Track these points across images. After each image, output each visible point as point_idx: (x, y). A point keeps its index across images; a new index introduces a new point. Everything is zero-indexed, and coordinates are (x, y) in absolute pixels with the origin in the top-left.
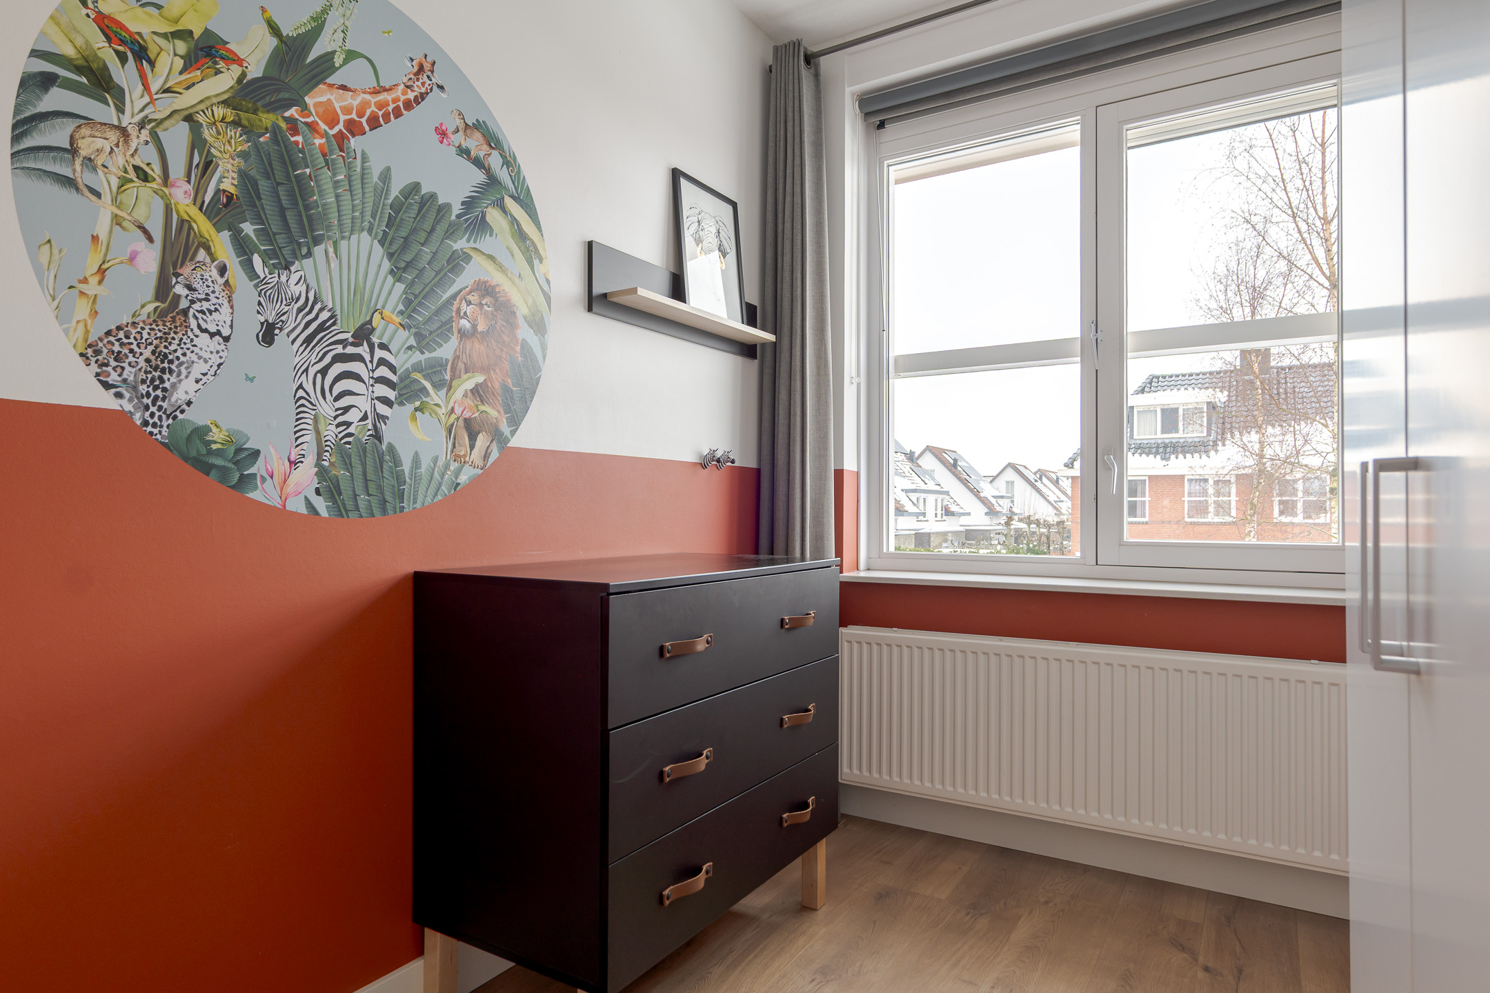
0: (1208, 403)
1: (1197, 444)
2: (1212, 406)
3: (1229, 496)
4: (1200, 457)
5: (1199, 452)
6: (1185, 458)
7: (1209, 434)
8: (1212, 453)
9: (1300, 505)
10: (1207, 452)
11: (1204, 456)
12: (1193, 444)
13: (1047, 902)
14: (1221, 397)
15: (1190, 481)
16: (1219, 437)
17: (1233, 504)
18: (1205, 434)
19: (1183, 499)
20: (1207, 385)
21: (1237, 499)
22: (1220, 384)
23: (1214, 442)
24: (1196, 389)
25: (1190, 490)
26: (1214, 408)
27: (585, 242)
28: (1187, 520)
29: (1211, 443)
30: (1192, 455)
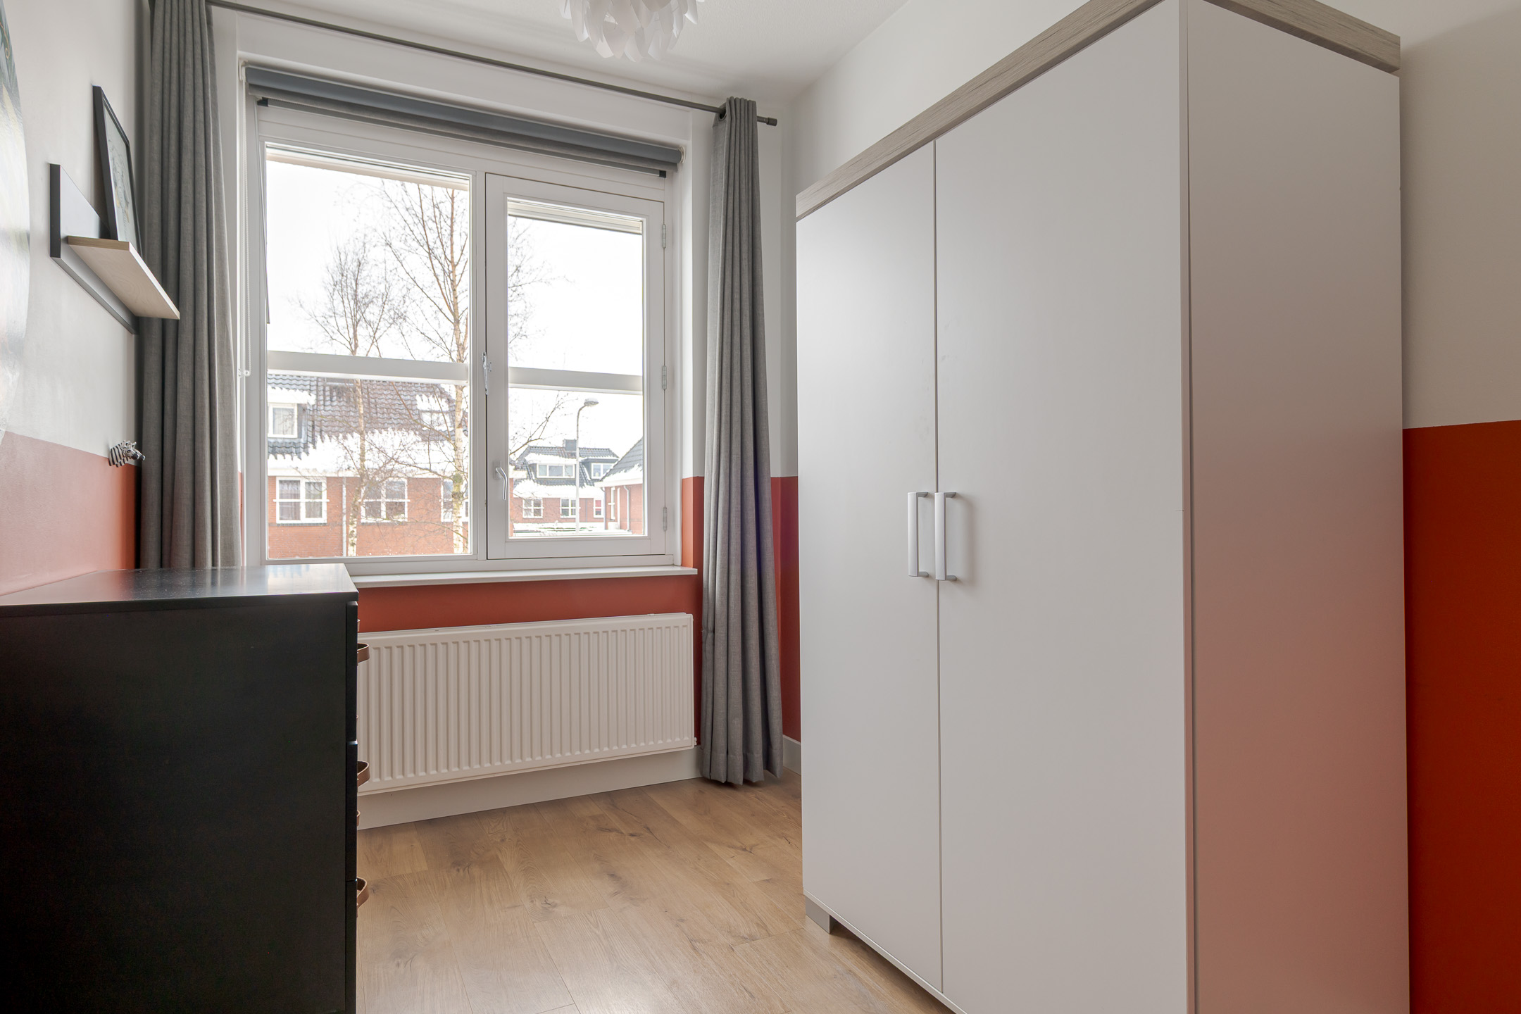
0: (299, 405)
1: (288, 446)
2: (302, 409)
3: (321, 498)
4: (292, 459)
5: (291, 453)
6: (276, 458)
7: (300, 435)
8: (303, 455)
9: (383, 507)
10: (298, 454)
11: (295, 457)
12: (284, 445)
13: (503, 840)
14: (309, 399)
15: (281, 482)
16: (310, 439)
17: (324, 507)
18: (295, 435)
19: (274, 500)
20: (294, 386)
21: (328, 501)
22: (308, 387)
23: (304, 444)
24: (284, 389)
25: (281, 491)
26: (304, 410)
27: (48, 164)
28: (278, 521)
29: (302, 446)
30: (284, 455)
